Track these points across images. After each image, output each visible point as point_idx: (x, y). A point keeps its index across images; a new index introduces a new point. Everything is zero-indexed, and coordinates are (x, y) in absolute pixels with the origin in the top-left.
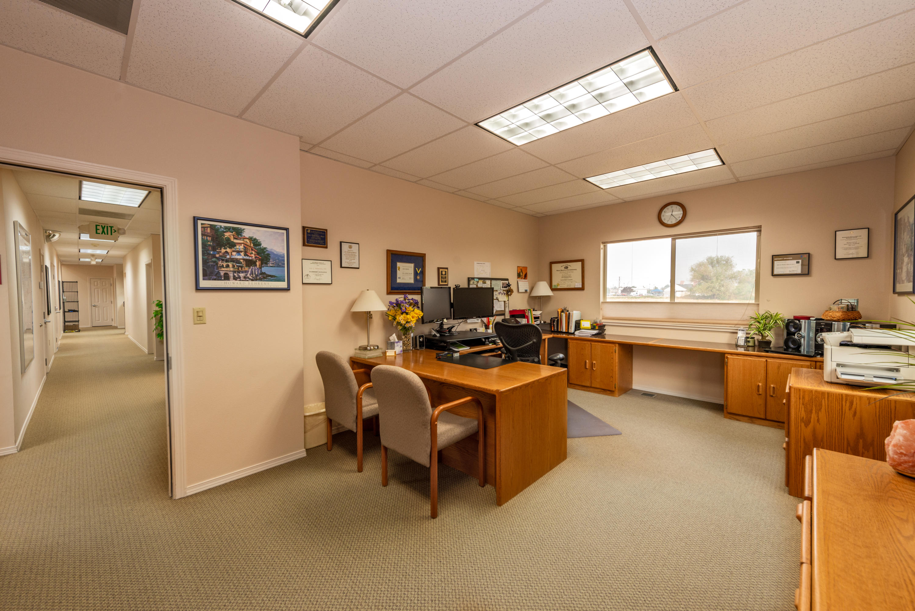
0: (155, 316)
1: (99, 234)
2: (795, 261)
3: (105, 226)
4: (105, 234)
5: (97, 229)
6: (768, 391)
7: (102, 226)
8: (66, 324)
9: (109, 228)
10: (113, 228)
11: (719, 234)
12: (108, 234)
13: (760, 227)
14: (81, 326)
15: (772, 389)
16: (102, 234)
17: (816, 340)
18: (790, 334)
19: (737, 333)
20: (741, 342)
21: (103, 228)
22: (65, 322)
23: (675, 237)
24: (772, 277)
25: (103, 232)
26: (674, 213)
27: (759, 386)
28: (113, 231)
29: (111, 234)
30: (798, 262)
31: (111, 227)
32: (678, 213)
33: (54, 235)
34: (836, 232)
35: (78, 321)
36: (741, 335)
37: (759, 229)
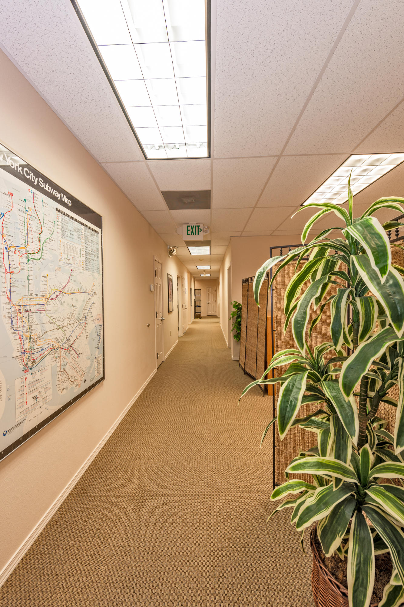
0: (233, 317)
1: (189, 234)
3: (193, 226)
4: (193, 234)
5: (188, 230)
7: (191, 226)
8: (196, 314)
9: (197, 228)
10: (199, 227)
12: (195, 234)
14: (202, 315)
16: (191, 234)
21: (192, 229)
22: (195, 312)
25: (192, 232)
28: (200, 230)
29: (198, 234)
31: (198, 226)
33: (174, 250)
35: (200, 312)
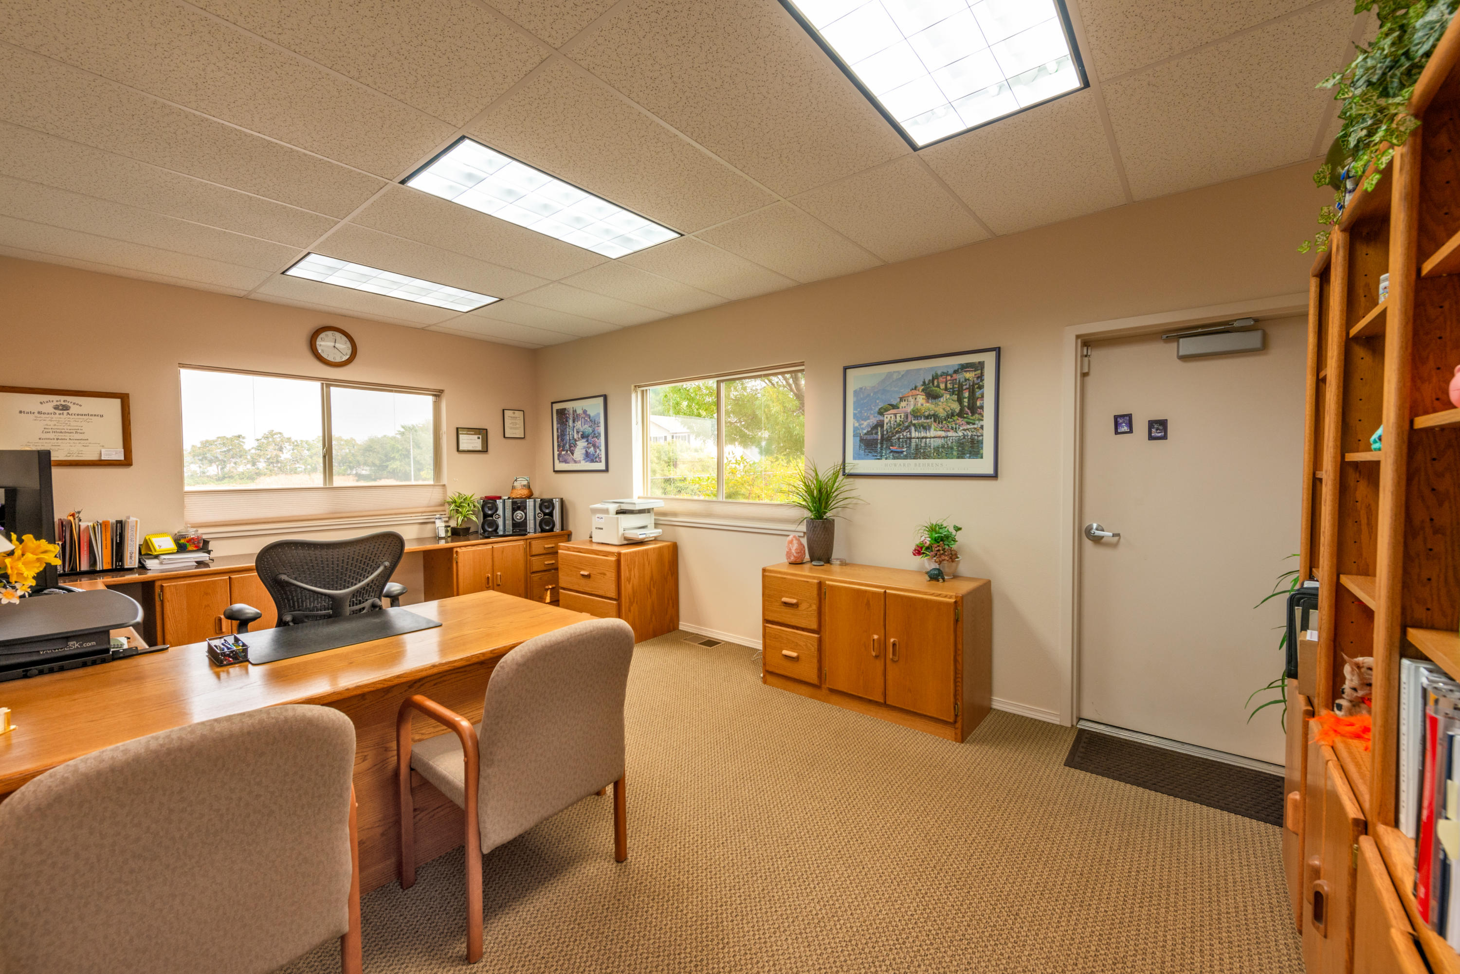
2: (477, 436)
6: (495, 580)
11: (396, 391)
13: (442, 391)
15: (499, 577)
17: (513, 519)
18: (485, 516)
19: (434, 522)
20: (442, 534)
23: (328, 384)
24: (457, 453)
26: (337, 345)
27: (488, 578)
30: (479, 438)
32: (344, 347)
34: (503, 410)
36: (440, 525)
37: (438, 394)
